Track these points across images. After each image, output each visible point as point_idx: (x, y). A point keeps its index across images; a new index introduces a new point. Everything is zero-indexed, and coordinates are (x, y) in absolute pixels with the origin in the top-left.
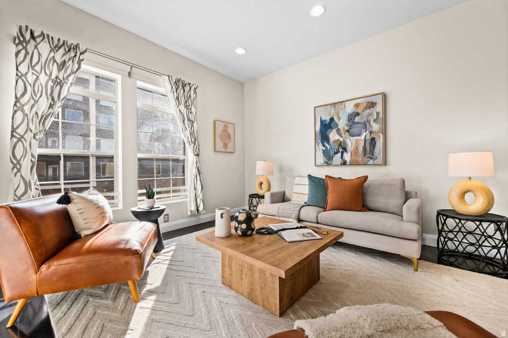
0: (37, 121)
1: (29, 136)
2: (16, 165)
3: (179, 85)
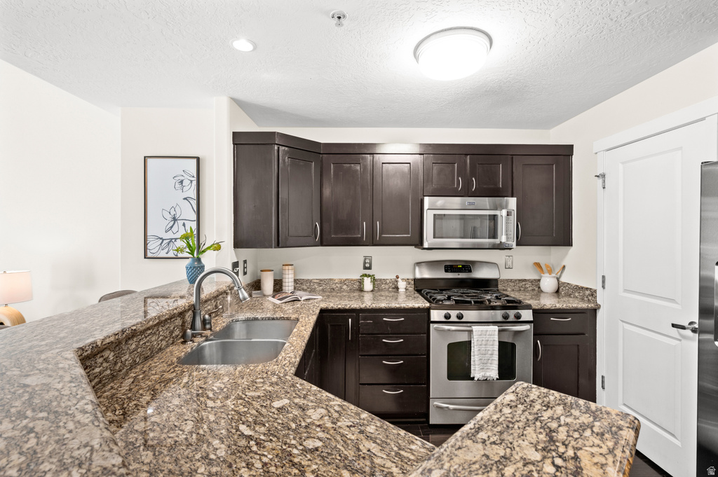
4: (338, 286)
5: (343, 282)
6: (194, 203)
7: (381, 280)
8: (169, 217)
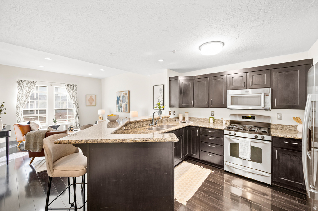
0: (23, 103)
1: (21, 107)
2: (18, 114)
3: (69, 86)
4: (203, 120)
5: (204, 119)
6: (162, 96)
7: (217, 120)
8: (158, 100)
